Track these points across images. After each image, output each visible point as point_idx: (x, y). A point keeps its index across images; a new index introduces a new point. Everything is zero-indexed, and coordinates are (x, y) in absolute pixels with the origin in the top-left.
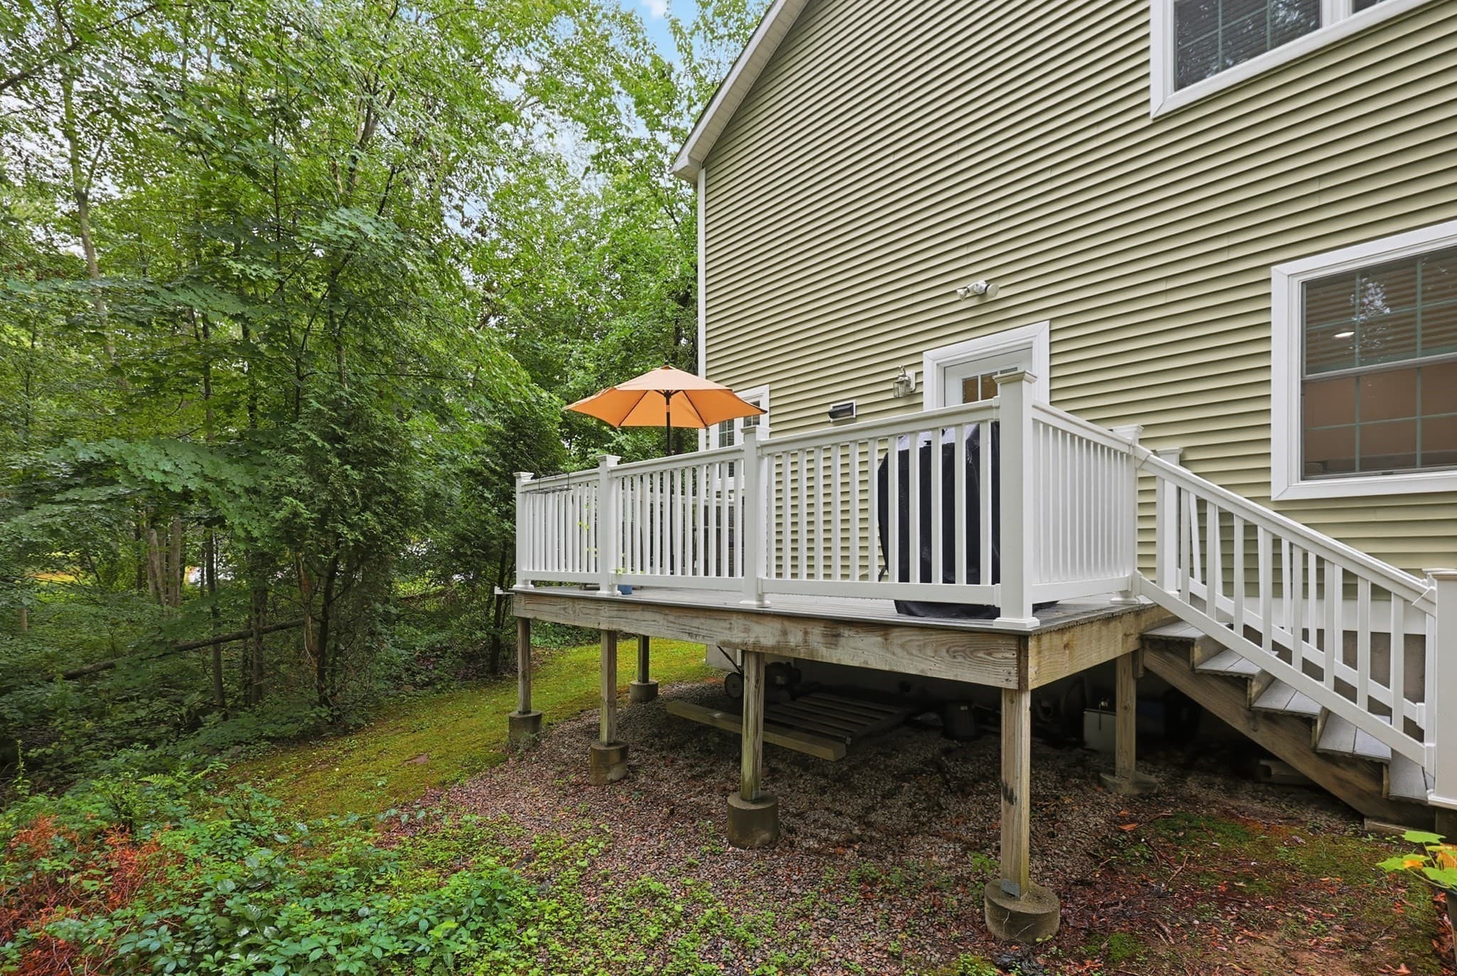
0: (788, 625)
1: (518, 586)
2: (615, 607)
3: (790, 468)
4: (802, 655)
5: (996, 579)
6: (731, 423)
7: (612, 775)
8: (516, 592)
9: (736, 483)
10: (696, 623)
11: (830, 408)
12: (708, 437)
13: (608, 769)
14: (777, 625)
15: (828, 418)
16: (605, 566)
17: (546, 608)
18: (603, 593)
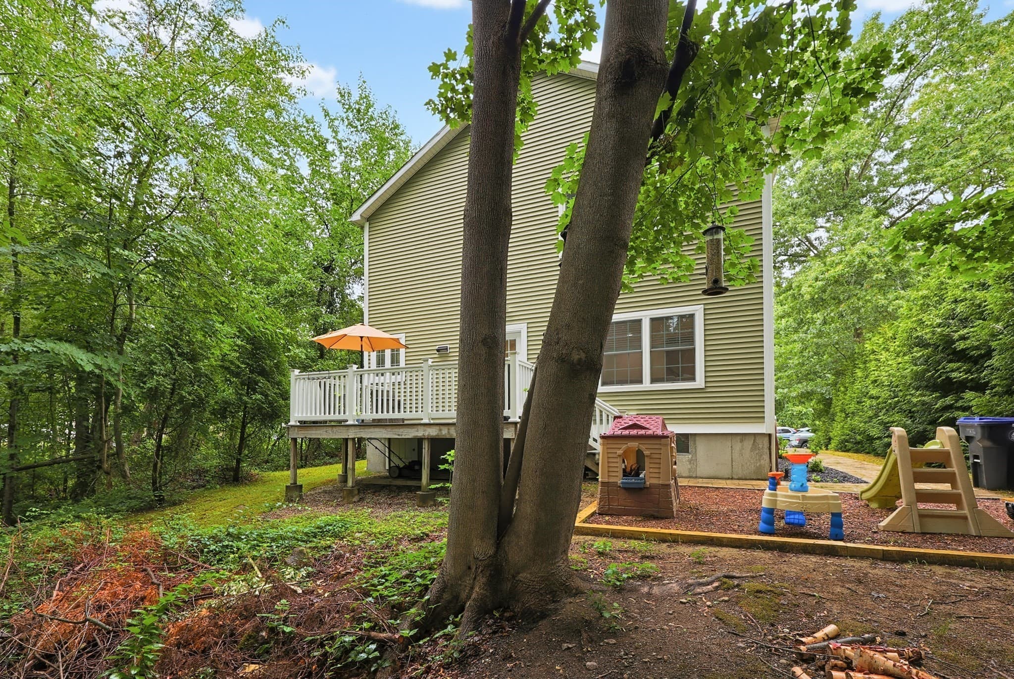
0: (442, 427)
1: (292, 423)
2: (358, 428)
3: (442, 376)
4: (448, 437)
5: (509, 409)
6: (383, 351)
7: (355, 499)
8: (292, 426)
9: (385, 379)
10: (402, 430)
11: (437, 347)
12: (369, 356)
13: (353, 497)
14: (438, 428)
15: (436, 352)
16: (351, 411)
17: (314, 432)
18: (350, 422)
